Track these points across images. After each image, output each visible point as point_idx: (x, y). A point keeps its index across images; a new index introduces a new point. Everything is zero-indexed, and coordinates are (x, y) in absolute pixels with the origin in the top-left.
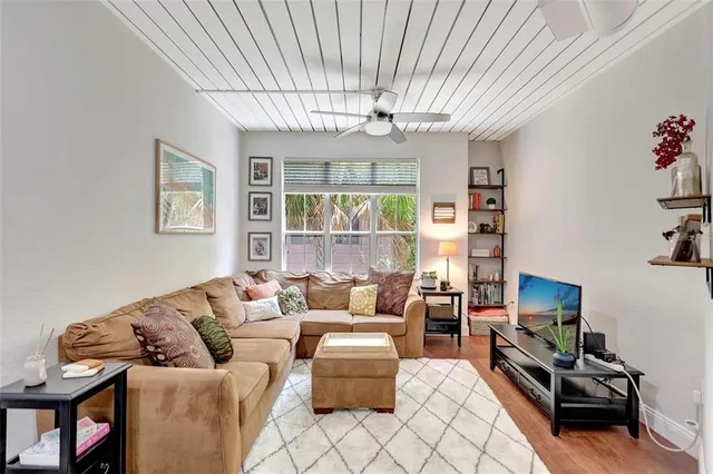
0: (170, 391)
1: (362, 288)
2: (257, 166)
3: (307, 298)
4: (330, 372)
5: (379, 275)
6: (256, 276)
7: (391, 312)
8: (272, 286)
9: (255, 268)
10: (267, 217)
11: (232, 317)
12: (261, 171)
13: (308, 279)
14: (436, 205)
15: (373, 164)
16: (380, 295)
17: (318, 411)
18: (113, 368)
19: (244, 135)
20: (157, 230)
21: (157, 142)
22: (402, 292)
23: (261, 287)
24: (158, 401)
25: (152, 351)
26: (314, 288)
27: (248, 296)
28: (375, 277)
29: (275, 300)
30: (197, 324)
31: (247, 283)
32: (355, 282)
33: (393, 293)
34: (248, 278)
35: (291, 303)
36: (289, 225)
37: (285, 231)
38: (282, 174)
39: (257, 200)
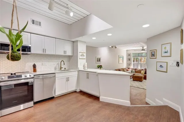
3: (135, 72)
4: (135, 77)
6: (129, 68)
9: (128, 67)
10: (130, 61)
12: (129, 55)
16: (145, 72)
19: (127, 50)
20: (119, 63)
21: (119, 56)
23: (129, 69)
26: (136, 70)
27: (127, 70)
28: (145, 69)
29: (131, 71)
31: (127, 69)
32: (142, 70)
35: (133, 72)
36: (133, 62)
37: (133, 63)
38: (132, 55)
39: (129, 59)
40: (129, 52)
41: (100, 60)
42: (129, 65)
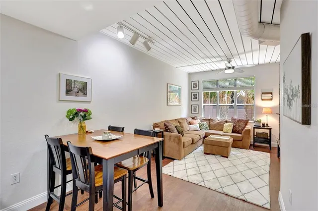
0: (170, 136)
1: (228, 124)
2: (194, 84)
3: (209, 126)
4: (209, 143)
5: (235, 120)
6: (193, 118)
7: (238, 133)
8: (198, 121)
9: (193, 116)
10: (197, 100)
11: (185, 128)
12: (195, 86)
13: (210, 120)
14: (263, 93)
15: (235, 80)
16: (234, 127)
17: (205, 153)
18: (161, 130)
19: (190, 74)
20: (167, 105)
21: (167, 84)
22: (243, 126)
23: (194, 121)
24: (168, 138)
25: (167, 129)
26: (211, 123)
27: (190, 123)
28: (233, 120)
29: (198, 125)
30: (176, 127)
31: (190, 120)
32: (226, 122)
33: (239, 126)
34: (191, 119)
35: (203, 127)
36: (204, 102)
37: (203, 104)
38: (202, 86)
39: (194, 94)
40: (195, 78)
42: (195, 110)
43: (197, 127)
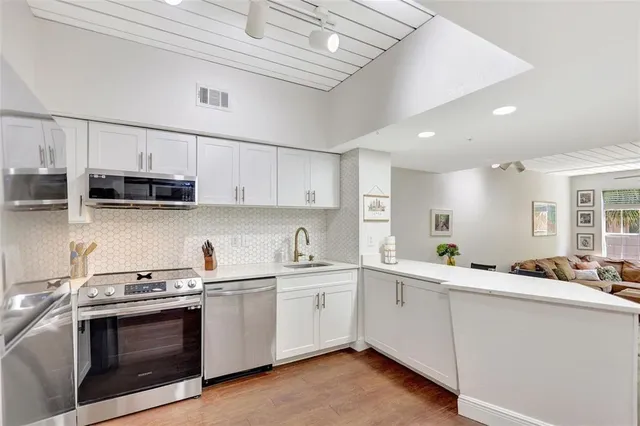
2: (582, 195)
3: (621, 274)
6: (583, 258)
8: (594, 264)
9: (583, 254)
10: (590, 225)
12: (586, 199)
13: (622, 263)
19: (573, 178)
20: (534, 235)
21: (533, 203)
23: (586, 263)
26: (627, 269)
27: (577, 267)
29: (595, 271)
30: (554, 271)
31: (576, 261)
34: (577, 259)
35: (607, 275)
37: (605, 233)
38: (601, 201)
39: (582, 215)
41: (446, 224)
42: (585, 243)
43: (594, 274)
